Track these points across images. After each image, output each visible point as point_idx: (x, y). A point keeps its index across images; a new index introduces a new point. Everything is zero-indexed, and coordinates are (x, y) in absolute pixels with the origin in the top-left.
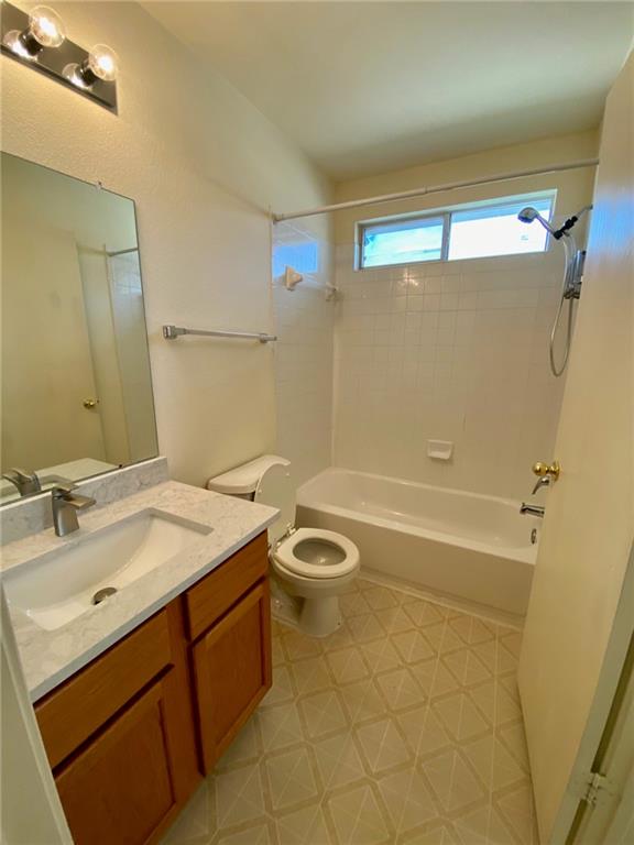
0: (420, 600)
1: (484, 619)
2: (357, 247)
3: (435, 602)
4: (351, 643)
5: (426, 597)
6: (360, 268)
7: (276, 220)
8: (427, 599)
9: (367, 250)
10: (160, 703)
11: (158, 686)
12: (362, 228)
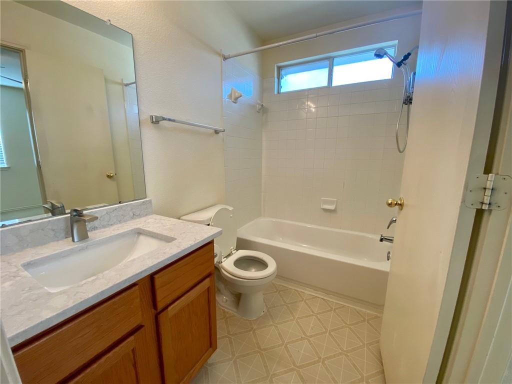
0: (316, 297)
1: (358, 308)
2: (276, 80)
3: (326, 298)
4: (271, 323)
5: (320, 295)
6: (279, 93)
7: (225, 58)
8: (320, 296)
9: (283, 81)
10: (133, 351)
11: (132, 338)
12: (280, 68)
